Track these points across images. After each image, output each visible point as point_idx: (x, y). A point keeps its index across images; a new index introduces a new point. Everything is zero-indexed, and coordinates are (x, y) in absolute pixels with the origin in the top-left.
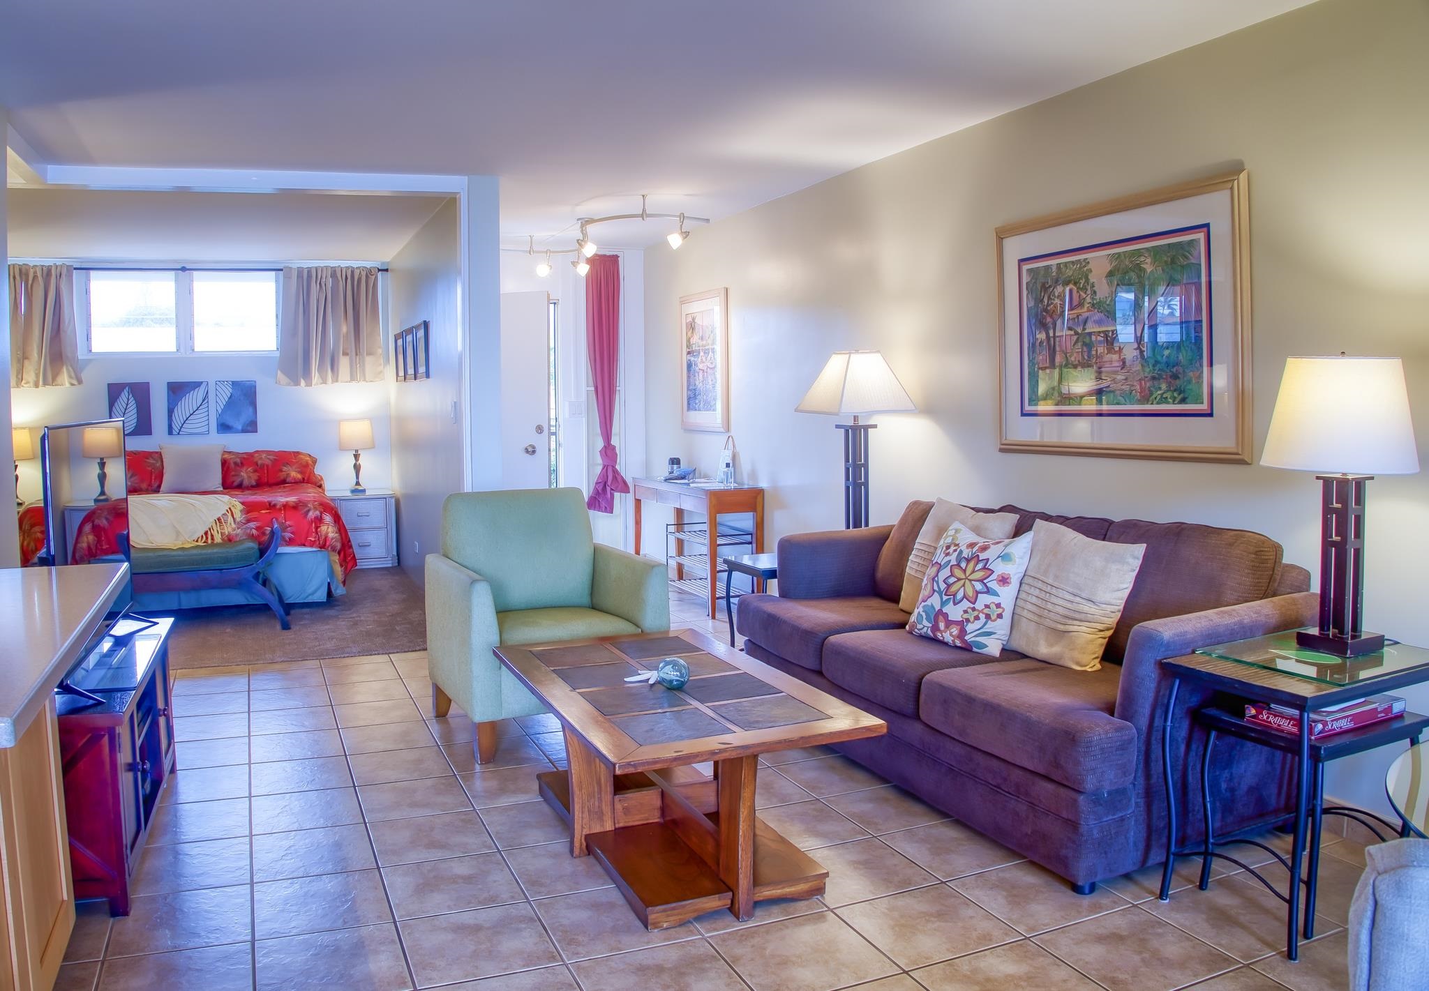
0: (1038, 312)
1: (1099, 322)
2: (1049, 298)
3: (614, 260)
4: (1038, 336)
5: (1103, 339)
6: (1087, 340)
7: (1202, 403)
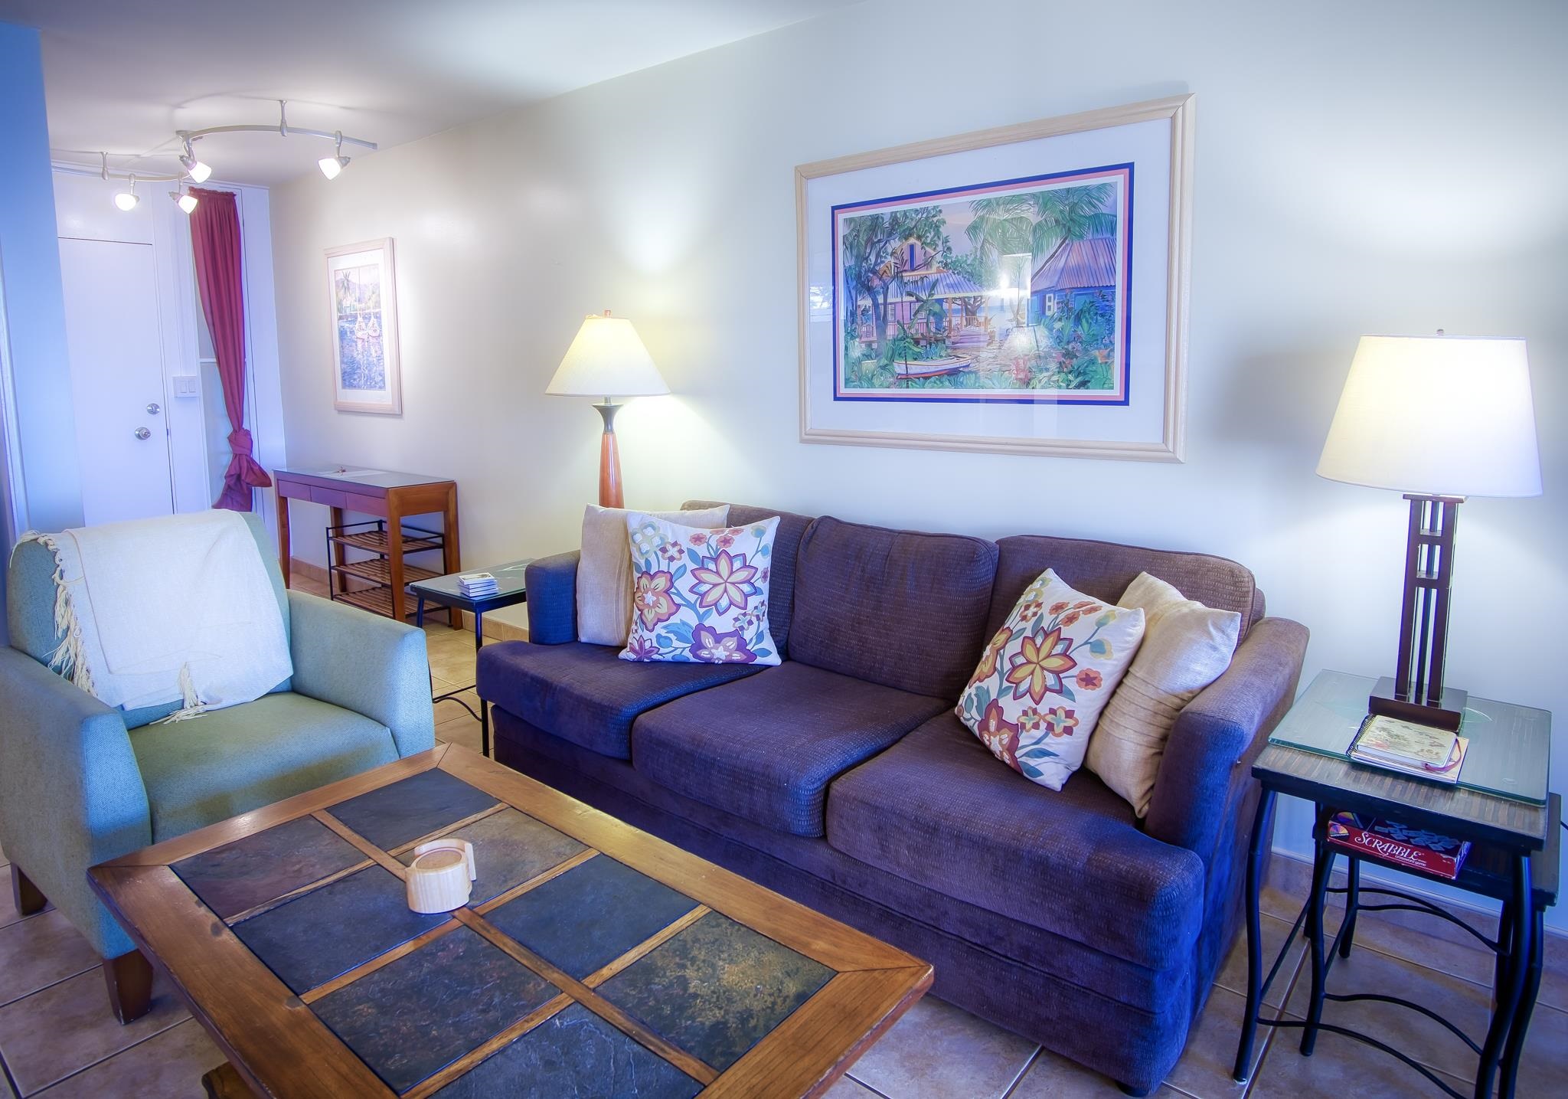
0: (860, 272)
1: (953, 287)
2: (878, 256)
3: (229, 199)
4: (859, 303)
5: (960, 307)
6: (936, 308)
7: (1112, 388)
